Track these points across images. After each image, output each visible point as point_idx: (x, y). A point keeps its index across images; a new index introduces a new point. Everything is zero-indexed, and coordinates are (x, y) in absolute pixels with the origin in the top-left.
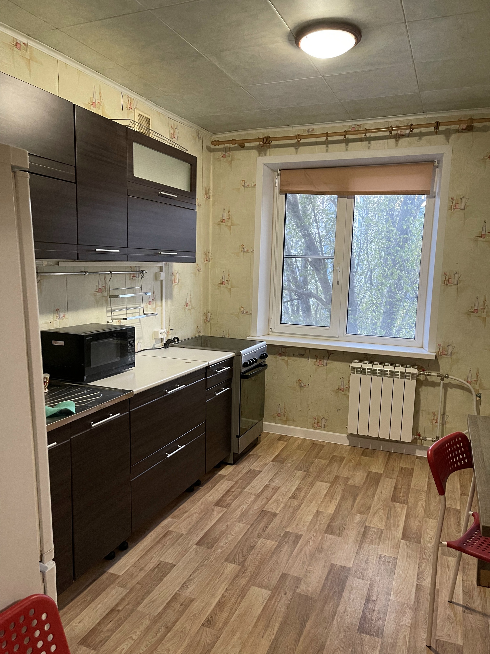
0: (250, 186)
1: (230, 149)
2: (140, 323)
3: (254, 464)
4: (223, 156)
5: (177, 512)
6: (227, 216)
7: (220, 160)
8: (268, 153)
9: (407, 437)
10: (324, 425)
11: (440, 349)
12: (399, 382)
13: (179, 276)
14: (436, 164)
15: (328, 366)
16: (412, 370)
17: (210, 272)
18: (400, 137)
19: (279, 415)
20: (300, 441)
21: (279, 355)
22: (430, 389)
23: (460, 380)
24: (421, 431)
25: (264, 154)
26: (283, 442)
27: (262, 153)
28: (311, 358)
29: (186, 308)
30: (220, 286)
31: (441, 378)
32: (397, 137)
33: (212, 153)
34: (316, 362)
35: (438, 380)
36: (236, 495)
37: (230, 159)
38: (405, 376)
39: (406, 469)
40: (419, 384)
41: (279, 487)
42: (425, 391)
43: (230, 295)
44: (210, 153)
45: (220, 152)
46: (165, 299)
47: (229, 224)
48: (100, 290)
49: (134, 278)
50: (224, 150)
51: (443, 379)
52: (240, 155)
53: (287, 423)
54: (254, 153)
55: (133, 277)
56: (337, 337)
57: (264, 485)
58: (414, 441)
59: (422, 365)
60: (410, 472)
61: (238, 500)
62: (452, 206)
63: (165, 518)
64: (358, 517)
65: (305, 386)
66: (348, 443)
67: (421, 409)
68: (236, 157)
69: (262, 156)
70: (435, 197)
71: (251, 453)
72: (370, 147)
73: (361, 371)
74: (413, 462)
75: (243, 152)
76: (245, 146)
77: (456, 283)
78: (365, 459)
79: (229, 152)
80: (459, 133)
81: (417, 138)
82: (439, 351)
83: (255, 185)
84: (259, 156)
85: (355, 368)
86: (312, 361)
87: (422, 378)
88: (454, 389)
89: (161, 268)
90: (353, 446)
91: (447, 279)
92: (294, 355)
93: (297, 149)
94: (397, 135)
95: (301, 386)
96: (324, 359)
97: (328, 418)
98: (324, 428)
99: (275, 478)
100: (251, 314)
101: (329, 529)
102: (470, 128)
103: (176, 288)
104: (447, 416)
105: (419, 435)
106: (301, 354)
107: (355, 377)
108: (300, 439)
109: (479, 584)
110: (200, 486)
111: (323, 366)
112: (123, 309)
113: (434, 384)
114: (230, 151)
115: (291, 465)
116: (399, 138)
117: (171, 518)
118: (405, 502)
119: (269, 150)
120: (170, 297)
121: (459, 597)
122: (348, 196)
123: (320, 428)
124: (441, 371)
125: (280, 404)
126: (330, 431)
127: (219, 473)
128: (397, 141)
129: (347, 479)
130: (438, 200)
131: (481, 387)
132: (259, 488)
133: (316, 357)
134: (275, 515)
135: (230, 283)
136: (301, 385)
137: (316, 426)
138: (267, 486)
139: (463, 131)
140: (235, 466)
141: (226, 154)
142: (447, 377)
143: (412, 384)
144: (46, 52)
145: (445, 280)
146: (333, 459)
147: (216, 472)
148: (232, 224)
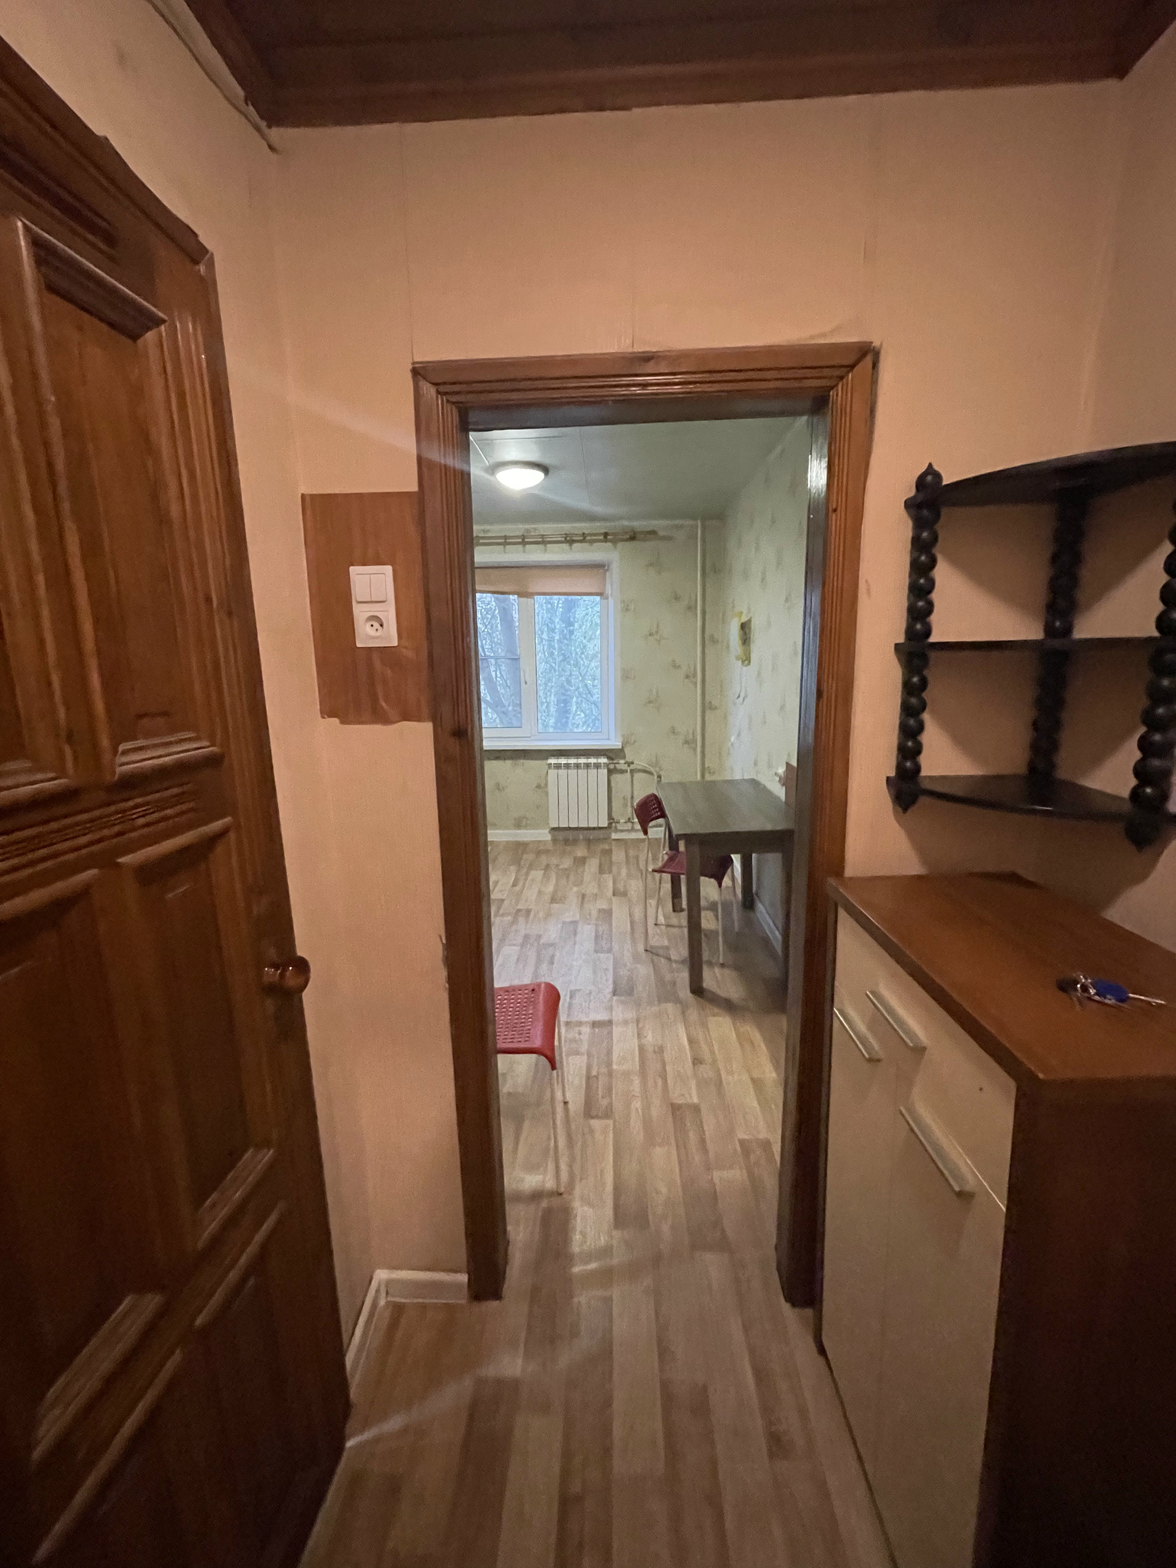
9: (604, 823)
11: (625, 738)
12: (593, 772)
14: (606, 568)
16: (603, 760)
18: (574, 542)
22: (619, 776)
23: (642, 764)
24: (614, 815)
31: (628, 765)
32: (571, 542)
35: (625, 767)
38: (597, 766)
39: (607, 850)
40: (610, 772)
42: (616, 777)
51: (630, 765)
56: (530, 737)
58: (610, 824)
59: (611, 755)
60: (610, 851)
62: (624, 607)
64: (575, 889)
66: (551, 837)
67: (613, 795)
70: (607, 598)
73: (558, 766)
74: (611, 843)
77: (634, 676)
78: (568, 848)
80: (624, 541)
82: (624, 741)
85: (551, 764)
86: (509, 762)
87: (612, 767)
90: (555, 840)
91: (626, 674)
97: (528, 818)
98: (526, 828)
101: (553, 900)
102: (633, 538)
105: (614, 819)
107: (552, 773)
109: (674, 911)
113: (622, 772)
118: (610, 872)
121: (661, 920)
123: (522, 828)
124: (627, 758)
126: (532, 829)
128: (571, 546)
129: (557, 866)
130: (611, 600)
131: (661, 769)
133: (511, 758)
134: (503, 900)
137: (518, 826)
139: (626, 540)
142: (633, 764)
143: (604, 772)
145: (624, 675)
146: (539, 853)
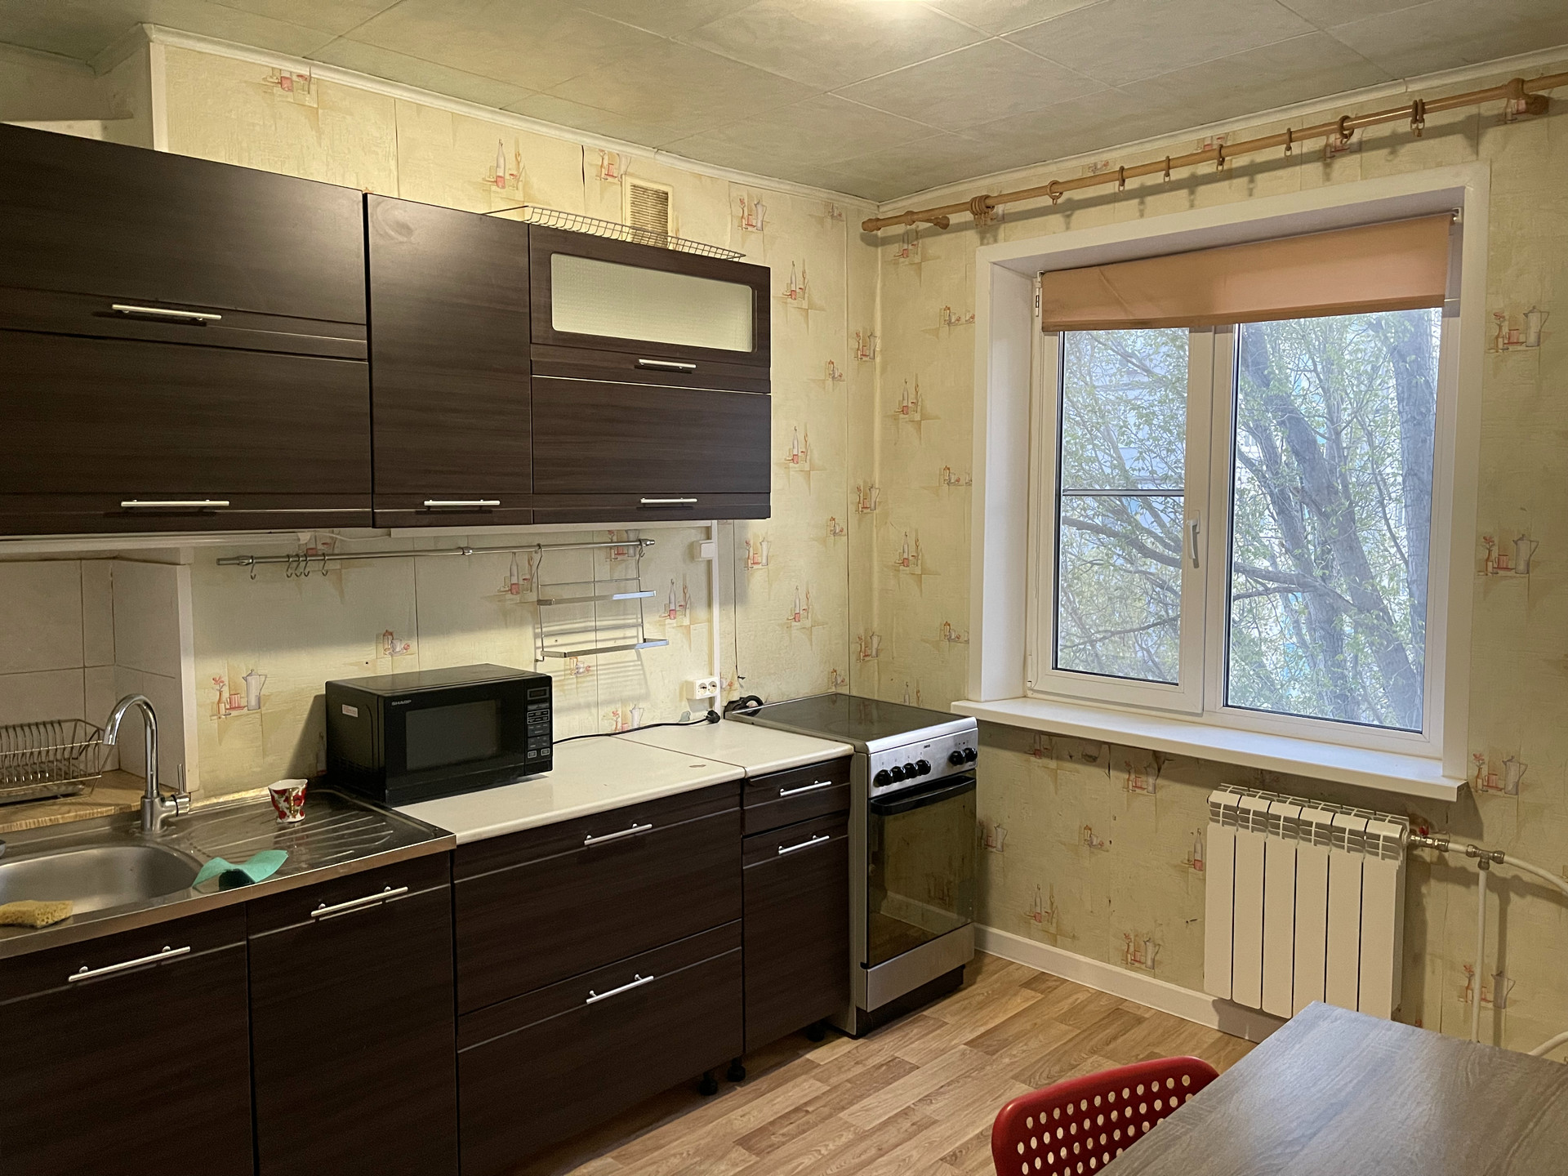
0: (963, 320)
1: (918, 235)
2: (639, 663)
3: (913, 1046)
4: (904, 254)
5: (636, 1145)
6: (912, 398)
7: (896, 263)
8: (1001, 234)
10: (1153, 960)
11: (1480, 769)
12: (1346, 860)
13: (768, 549)
15: (1159, 795)
16: (1388, 829)
17: (875, 536)
18: (1337, 154)
19: (1036, 917)
20: (1082, 997)
21: (1037, 753)
22: (1455, 890)
23: (1542, 872)
25: (991, 240)
26: (1033, 993)
27: (988, 235)
28: (1114, 769)
29: (794, 623)
30: (899, 571)
31: (1480, 862)
32: (1328, 155)
33: (880, 249)
34: (1128, 780)
35: (1472, 865)
36: (808, 1122)
37: (917, 259)
38: (1363, 842)
40: (1414, 872)
41: (935, 1122)
42: (1438, 894)
43: (921, 591)
44: (873, 249)
45: (897, 245)
46: (721, 604)
47: (917, 417)
48: (514, 589)
49: (620, 558)
50: (904, 238)
51: (1488, 863)
52: (940, 245)
53: (1059, 942)
54: (971, 236)
55: (618, 554)
56: (1198, 714)
57: (897, 1108)
59: (1425, 816)
61: (804, 1139)
62: (1497, 337)
63: (600, 1155)
65: (1102, 844)
66: (1217, 1023)
67: (1429, 949)
68: (931, 251)
69: (988, 244)
70: (1458, 313)
71: (925, 1013)
72: (1254, 191)
73: (1237, 817)
75: (945, 238)
76: (951, 222)
77: (1522, 567)
79: (915, 243)
80: (1506, 123)
81: (1385, 152)
82: (1477, 777)
83: (973, 317)
84: (982, 244)
85: (1219, 805)
86: (1119, 778)
87: (1419, 854)
88: (1529, 898)
89: (708, 530)
90: (1227, 1034)
91: (1495, 554)
92: (1071, 757)
93: (1069, 216)
94: (1328, 149)
95: (1091, 845)
96: (1147, 774)
97: (1161, 943)
98: (1153, 968)
99: (943, 1093)
100: (967, 642)
102: (1539, 107)
103: (758, 580)
104: (1511, 983)
106: (1090, 757)
107: (1219, 835)
108: (1087, 989)
110: (737, 1085)
111: (1145, 792)
112: (585, 630)
113: (1466, 879)
114: (917, 239)
115: (1012, 1063)
116: (1332, 157)
117: (612, 1158)
119: (1003, 226)
120: (736, 597)
122: (1219, 327)
123: (1143, 967)
124: (1482, 837)
125: (1041, 887)
126: (1167, 980)
127: (808, 1056)
128: (1328, 166)
132: (880, 1116)
133: (1127, 768)
135: (919, 562)
136: (1091, 841)
137: (1133, 960)
138: (905, 1113)
139: (1519, 117)
140: (861, 1041)
141: (910, 247)
142: (1500, 861)
143: (1390, 866)
144: (361, 87)
145: (1487, 560)
147: (800, 1052)
148: (924, 417)
